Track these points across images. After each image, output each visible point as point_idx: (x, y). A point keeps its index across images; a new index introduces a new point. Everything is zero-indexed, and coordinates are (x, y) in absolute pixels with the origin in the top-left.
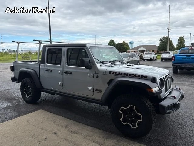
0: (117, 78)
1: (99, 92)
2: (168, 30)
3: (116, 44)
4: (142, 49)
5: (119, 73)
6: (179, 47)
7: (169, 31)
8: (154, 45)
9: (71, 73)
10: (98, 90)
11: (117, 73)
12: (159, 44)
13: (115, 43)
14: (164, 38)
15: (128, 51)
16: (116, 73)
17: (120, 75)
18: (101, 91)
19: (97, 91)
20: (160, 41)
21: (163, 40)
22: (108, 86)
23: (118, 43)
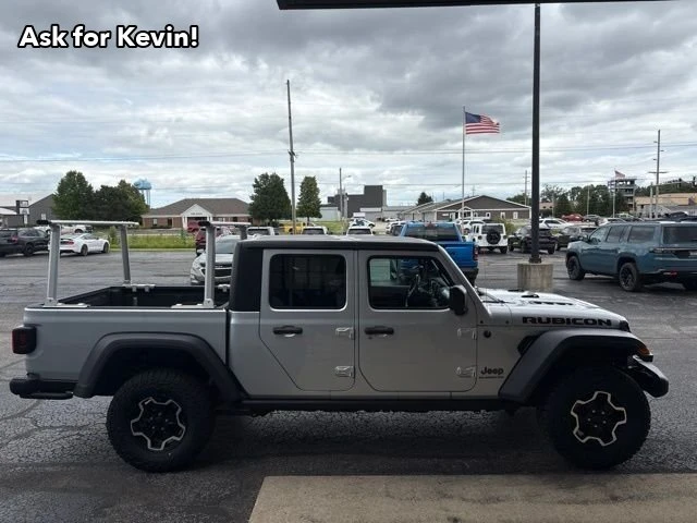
0: (544, 332)
1: (493, 375)
2: (289, 156)
3: (94, 190)
4: (197, 211)
5: (548, 319)
6: (305, 207)
7: (292, 160)
8: (235, 199)
9: (390, 332)
10: (490, 371)
11: (544, 320)
12: (252, 198)
13: (90, 188)
14: (265, 177)
15: (143, 216)
16: (540, 319)
17: (551, 324)
18: (500, 371)
19: (487, 374)
20: (254, 186)
21: (264, 183)
22: (522, 354)
23: (104, 188)
